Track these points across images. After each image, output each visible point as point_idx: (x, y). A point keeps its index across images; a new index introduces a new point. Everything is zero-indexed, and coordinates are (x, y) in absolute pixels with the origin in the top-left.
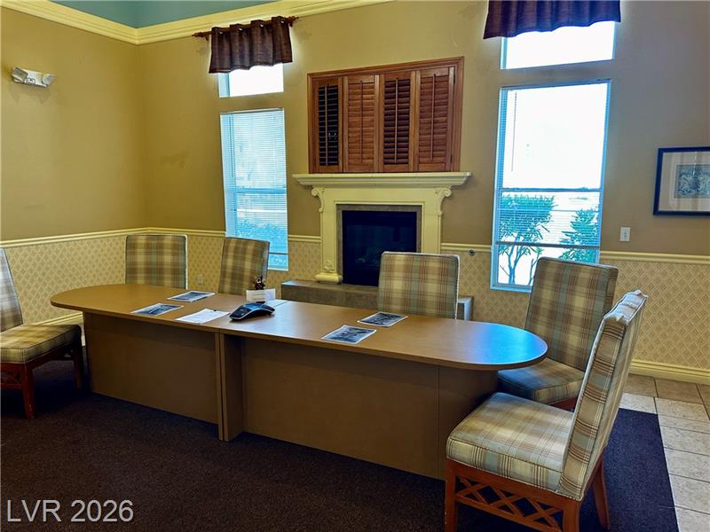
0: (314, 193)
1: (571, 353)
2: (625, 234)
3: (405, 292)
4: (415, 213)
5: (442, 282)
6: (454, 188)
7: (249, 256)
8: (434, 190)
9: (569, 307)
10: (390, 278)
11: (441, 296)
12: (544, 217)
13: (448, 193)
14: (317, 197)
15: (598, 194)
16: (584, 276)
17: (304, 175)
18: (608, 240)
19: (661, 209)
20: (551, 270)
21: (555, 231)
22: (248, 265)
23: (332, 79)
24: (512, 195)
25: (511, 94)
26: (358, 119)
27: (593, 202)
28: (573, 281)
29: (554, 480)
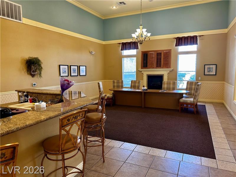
0: (142, 72)
1: (192, 94)
2: (200, 78)
3: (167, 87)
4: (162, 76)
5: (173, 85)
6: (170, 71)
7: (137, 83)
8: (166, 72)
9: (192, 88)
10: (164, 85)
11: (173, 87)
12: (184, 76)
13: (169, 72)
14: (143, 73)
15: (195, 72)
16: (194, 83)
17: (140, 69)
18: (197, 79)
19: (205, 74)
20: (189, 83)
21: (187, 78)
22: (137, 85)
23: (146, 52)
24: (180, 72)
25: (179, 55)
26: (151, 59)
27: (194, 73)
28: (192, 84)
29: (192, 102)
